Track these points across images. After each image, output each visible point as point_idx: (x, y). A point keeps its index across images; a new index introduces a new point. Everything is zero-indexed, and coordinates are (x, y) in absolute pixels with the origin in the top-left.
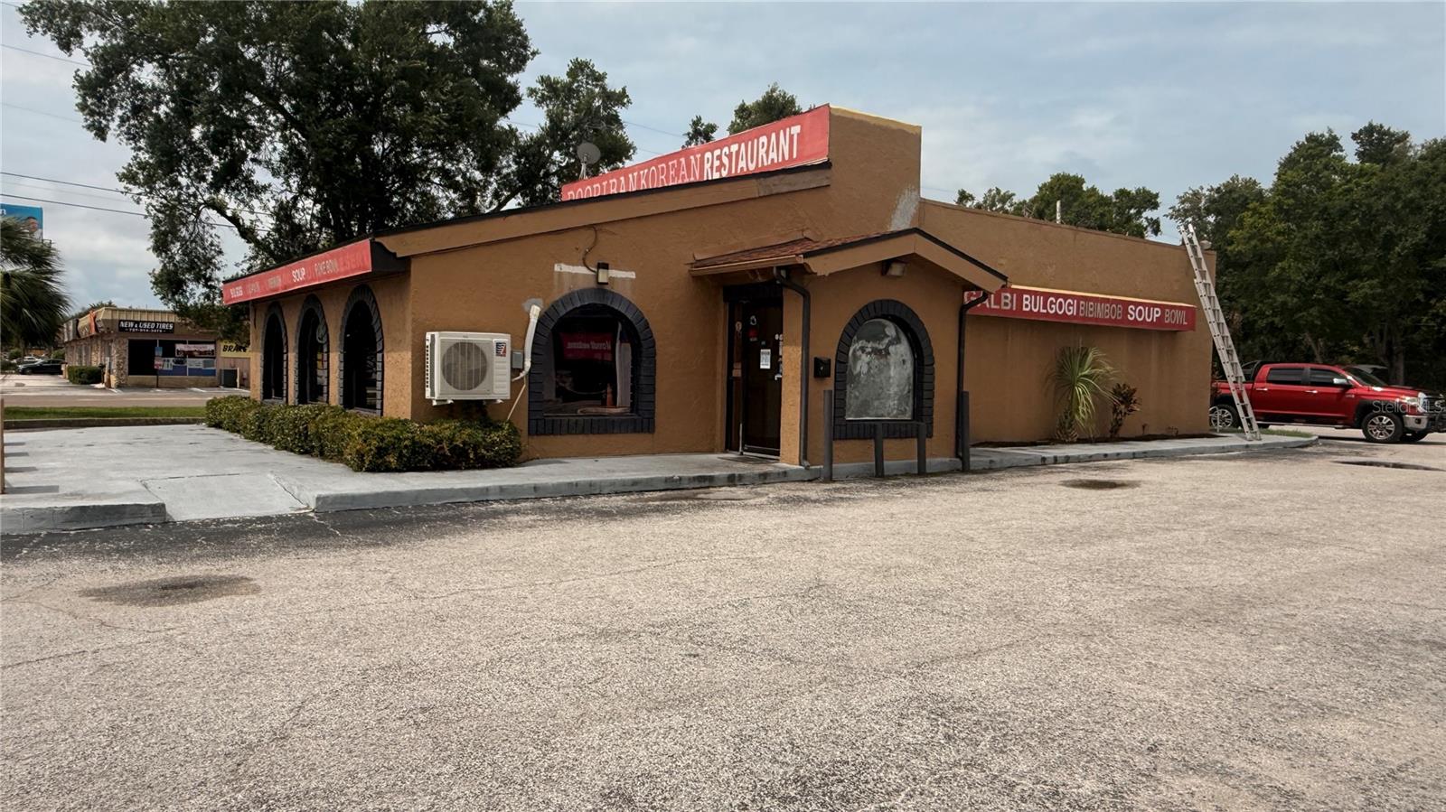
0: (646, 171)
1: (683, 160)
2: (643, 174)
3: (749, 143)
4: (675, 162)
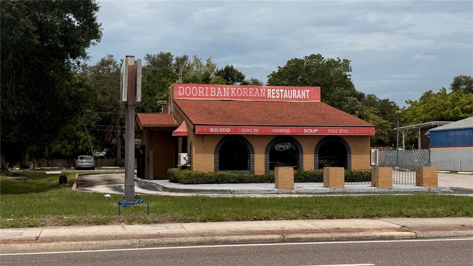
0: (235, 89)
1: (257, 89)
2: (233, 89)
3: (289, 90)
4: (253, 89)
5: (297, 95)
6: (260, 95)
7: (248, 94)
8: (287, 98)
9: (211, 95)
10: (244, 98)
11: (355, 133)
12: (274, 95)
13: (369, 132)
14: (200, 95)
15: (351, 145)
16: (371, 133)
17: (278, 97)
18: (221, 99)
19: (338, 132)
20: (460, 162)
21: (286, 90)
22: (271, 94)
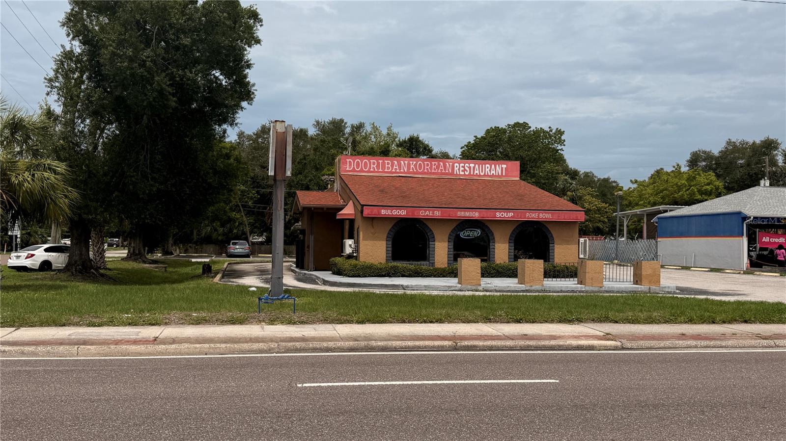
0: (414, 162)
1: (442, 164)
2: (412, 163)
3: (481, 165)
4: (437, 163)
5: (490, 170)
6: (445, 170)
7: (431, 170)
8: (478, 174)
9: (386, 170)
10: (425, 173)
11: (560, 218)
12: (462, 171)
13: (577, 217)
14: (372, 170)
15: (555, 232)
16: (579, 218)
17: (467, 173)
18: (398, 175)
19: (539, 216)
20: (695, 256)
21: (477, 165)
22: (459, 169)
